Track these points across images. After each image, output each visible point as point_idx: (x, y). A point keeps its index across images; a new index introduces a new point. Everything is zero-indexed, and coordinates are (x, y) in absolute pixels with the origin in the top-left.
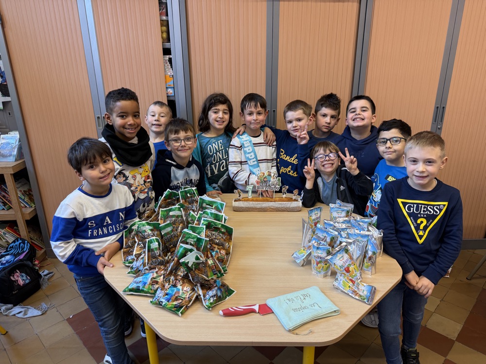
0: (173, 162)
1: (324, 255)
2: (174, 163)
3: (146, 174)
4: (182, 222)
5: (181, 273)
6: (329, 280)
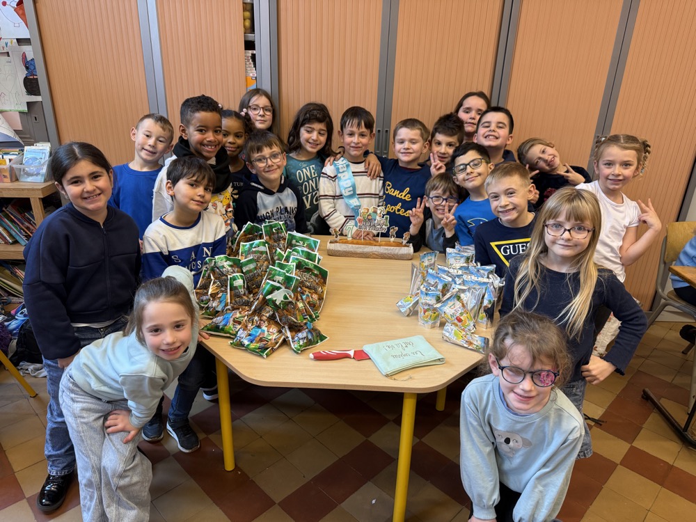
0: (259, 186)
1: (432, 301)
2: (261, 187)
3: (227, 202)
4: (267, 260)
5: (267, 313)
6: (437, 331)
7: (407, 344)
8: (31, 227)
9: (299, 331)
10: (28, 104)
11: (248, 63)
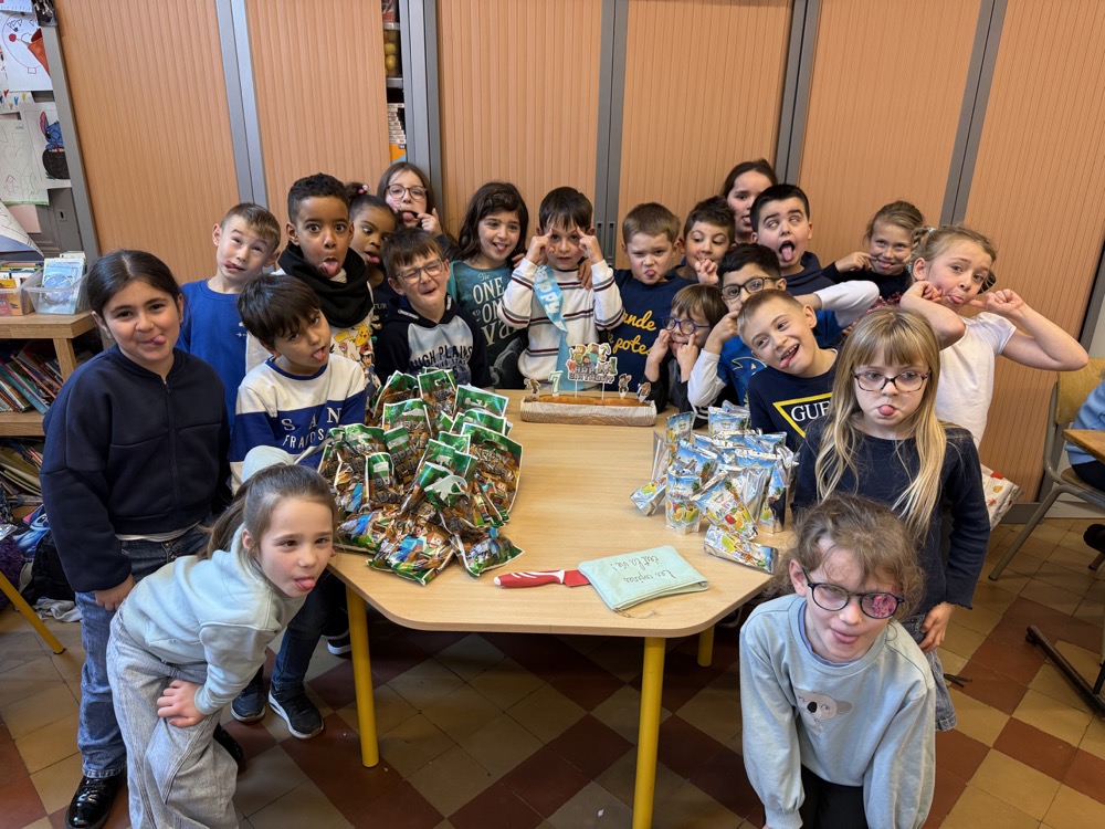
0: (411, 315)
1: (687, 491)
2: (415, 317)
3: (363, 341)
4: (425, 429)
5: (427, 513)
6: (696, 538)
7: (648, 560)
8: (55, 384)
9: (478, 541)
10: (51, 192)
11: (392, 123)
